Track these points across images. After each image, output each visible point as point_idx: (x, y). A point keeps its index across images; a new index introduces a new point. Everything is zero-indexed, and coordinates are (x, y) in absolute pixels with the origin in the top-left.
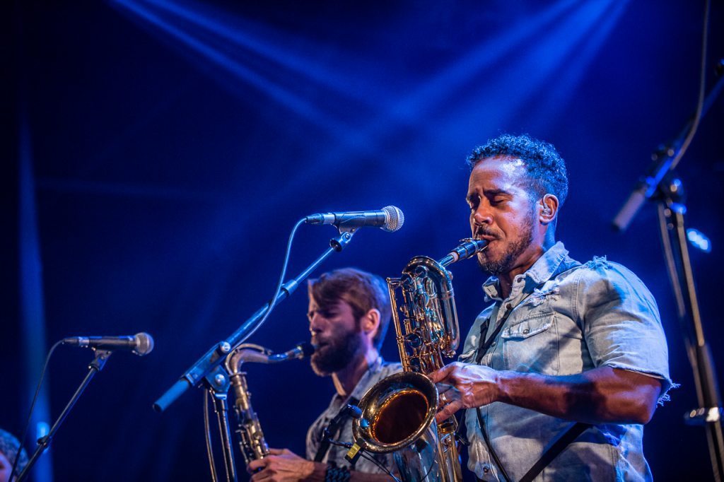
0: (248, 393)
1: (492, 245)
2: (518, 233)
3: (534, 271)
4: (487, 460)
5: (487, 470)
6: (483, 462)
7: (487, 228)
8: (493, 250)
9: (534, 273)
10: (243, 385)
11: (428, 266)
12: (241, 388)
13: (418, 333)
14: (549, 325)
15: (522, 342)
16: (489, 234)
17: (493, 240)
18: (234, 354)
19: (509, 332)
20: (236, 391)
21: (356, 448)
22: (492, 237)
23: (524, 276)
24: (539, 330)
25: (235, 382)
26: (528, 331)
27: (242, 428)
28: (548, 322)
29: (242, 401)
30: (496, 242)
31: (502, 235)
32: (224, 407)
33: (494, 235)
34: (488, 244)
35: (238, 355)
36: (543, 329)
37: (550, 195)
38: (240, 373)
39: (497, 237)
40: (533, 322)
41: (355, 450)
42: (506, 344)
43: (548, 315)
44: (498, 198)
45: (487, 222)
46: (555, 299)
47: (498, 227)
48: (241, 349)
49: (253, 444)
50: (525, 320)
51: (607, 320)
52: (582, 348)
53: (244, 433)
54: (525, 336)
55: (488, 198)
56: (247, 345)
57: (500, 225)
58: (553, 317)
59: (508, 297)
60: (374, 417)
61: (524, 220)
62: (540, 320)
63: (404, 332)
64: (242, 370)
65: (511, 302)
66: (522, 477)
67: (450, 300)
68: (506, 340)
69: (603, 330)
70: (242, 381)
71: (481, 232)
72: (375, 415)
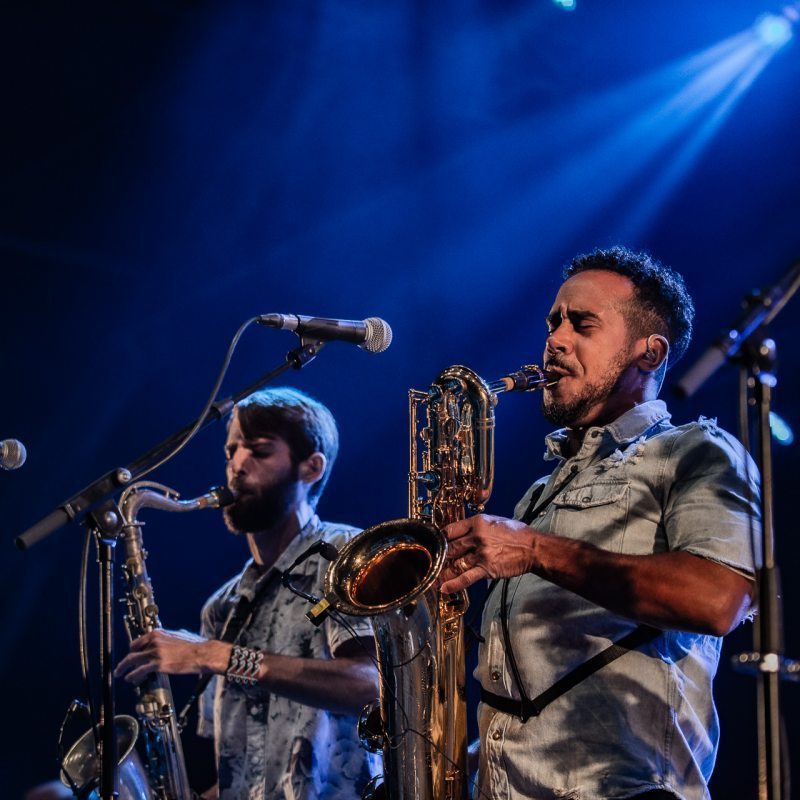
0: (144, 550)
1: (563, 380)
2: (602, 373)
3: (616, 425)
4: (500, 664)
5: (497, 676)
6: (494, 664)
7: (561, 356)
8: (563, 388)
9: (616, 428)
10: (137, 540)
11: (468, 382)
12: (135, 544)
13: (438, 471)
14: (619, 497)
15: (578, 513)
16: (563, 366)
17: (566, 375)
18: (130, 495)
19: (564, 497)
20: (128, 546)
21: (324, 604)
22: (565, 371)
23: (601, 430)
24: (605, 501)
25: (128, 535)
26: (589, 499)
27: (132, 598)
28: (619, 492)
29: (135, 561)
30: (570, 378)
31: (580, 371)
32: (110, 557)
33: (568, 368)
34: (558, 380)
35: (135, 496)
36: (610, 500)
37: (659, 337)
38: (136, 522)
39: (572, 373)
40: (599, 489)
41: (322, 607)
42: (556, 514)
43: (619, 484)
44: (584, 323)
45: (563, 349)
46: (634, 464)
47: (577, 361)
48: (139, 489)
49: (144, 621)
50: (588, 485)
51: (698, 497)
52: (657, 536)
53: (133, 606)
54: (583, 505)
55: (572, 321)
56: (148, 483)
57: (579, 356)
58: (626, 486)
59: (575, 455)
60: (358, 570)
61: (615, 358)
62: (608, 487)
63: (420, 467)
64: (139, 519)
65: (579, 464)
66: (542, 692)
67: (489, 431)
68: (559, 507)
69: (690, 509)
70: (137, 534)
71: (553, 361)
72: (362, 567)
